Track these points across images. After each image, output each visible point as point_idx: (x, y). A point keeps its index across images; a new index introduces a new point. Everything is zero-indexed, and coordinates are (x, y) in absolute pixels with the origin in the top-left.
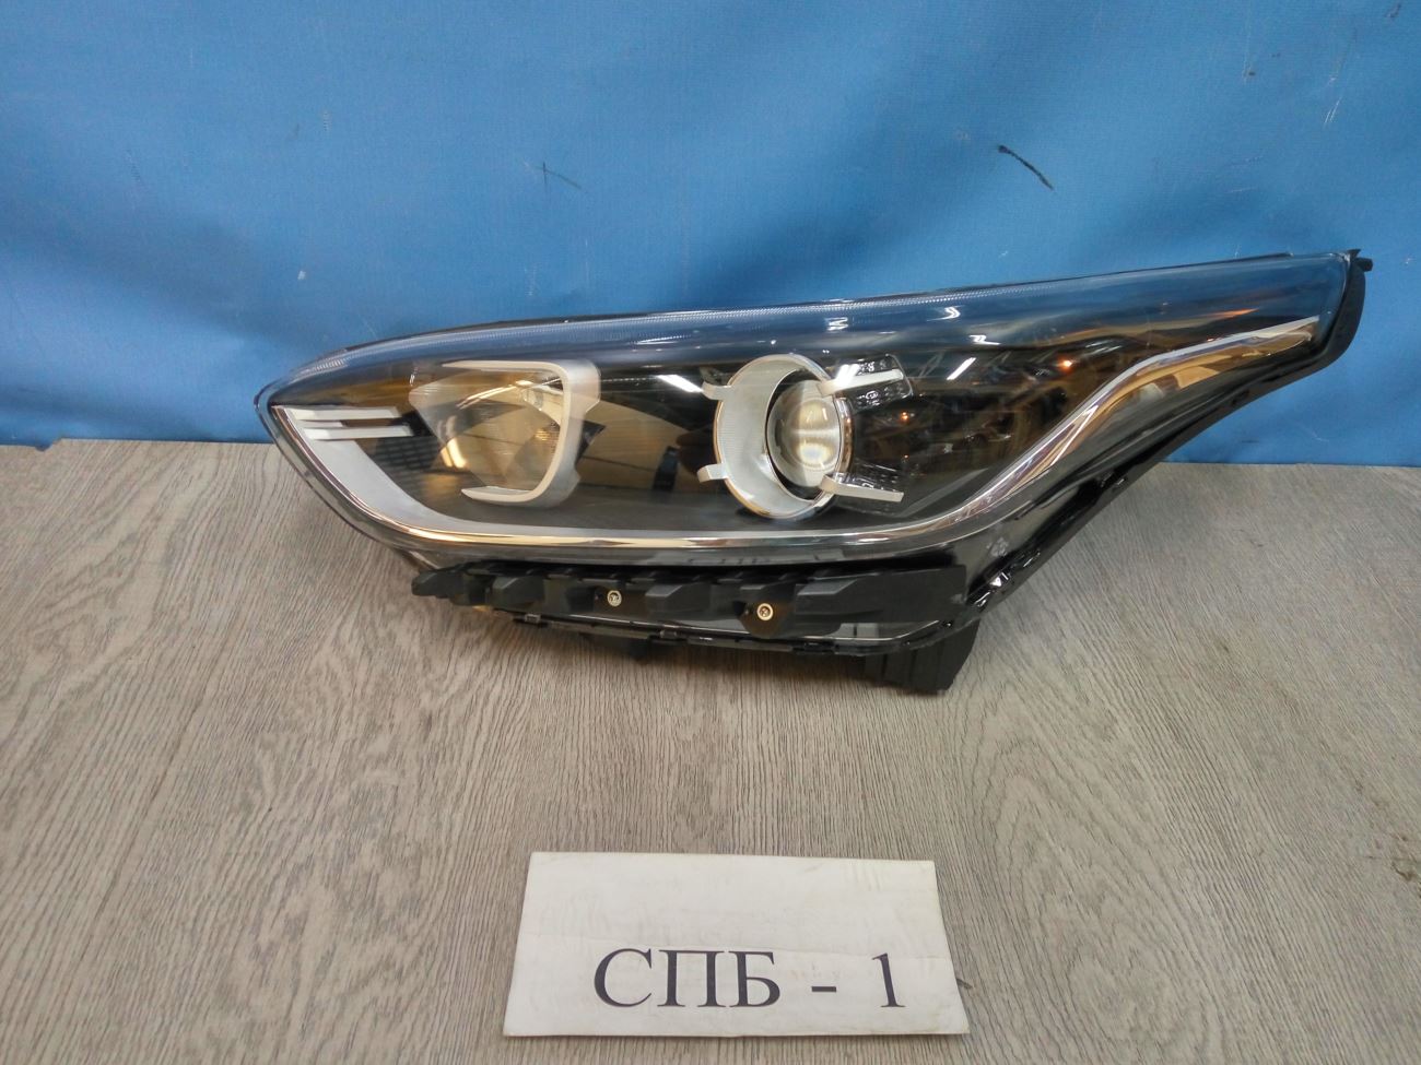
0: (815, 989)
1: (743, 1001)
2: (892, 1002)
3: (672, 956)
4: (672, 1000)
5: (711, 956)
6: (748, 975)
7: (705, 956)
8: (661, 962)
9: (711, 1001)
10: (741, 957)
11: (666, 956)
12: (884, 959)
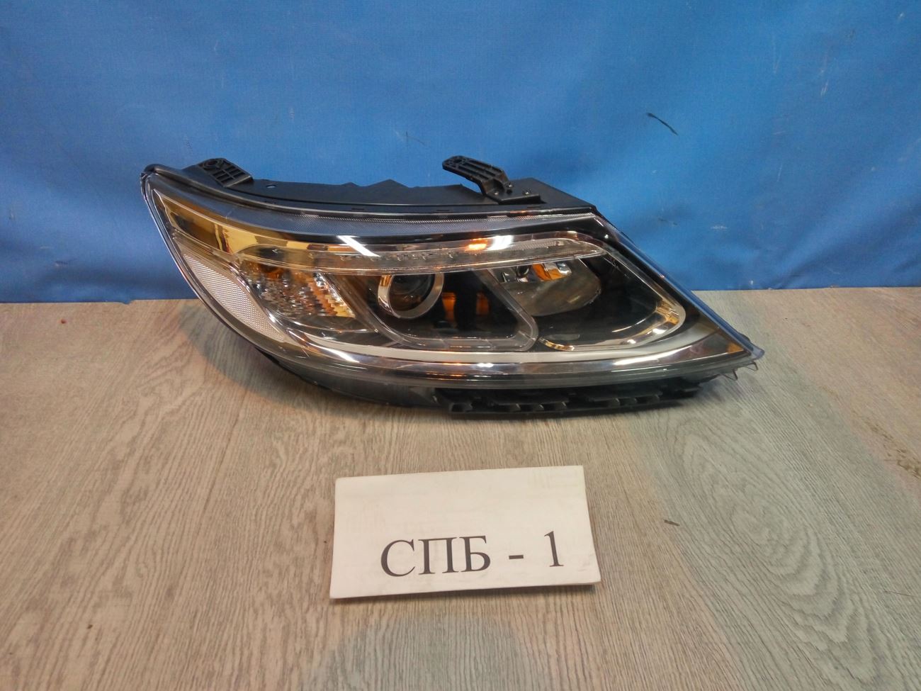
0: (511, 557)
1: (469, 568)
2: (556, 564)
3: (426, 542)
4: (427, 571)
5: (449, 541)
6: (471, 551)
7: (445, 541)
8: (420, 546)
9: (450, 569)
10: (467, 540)
11: (422, 543)
12: (551, 535)
